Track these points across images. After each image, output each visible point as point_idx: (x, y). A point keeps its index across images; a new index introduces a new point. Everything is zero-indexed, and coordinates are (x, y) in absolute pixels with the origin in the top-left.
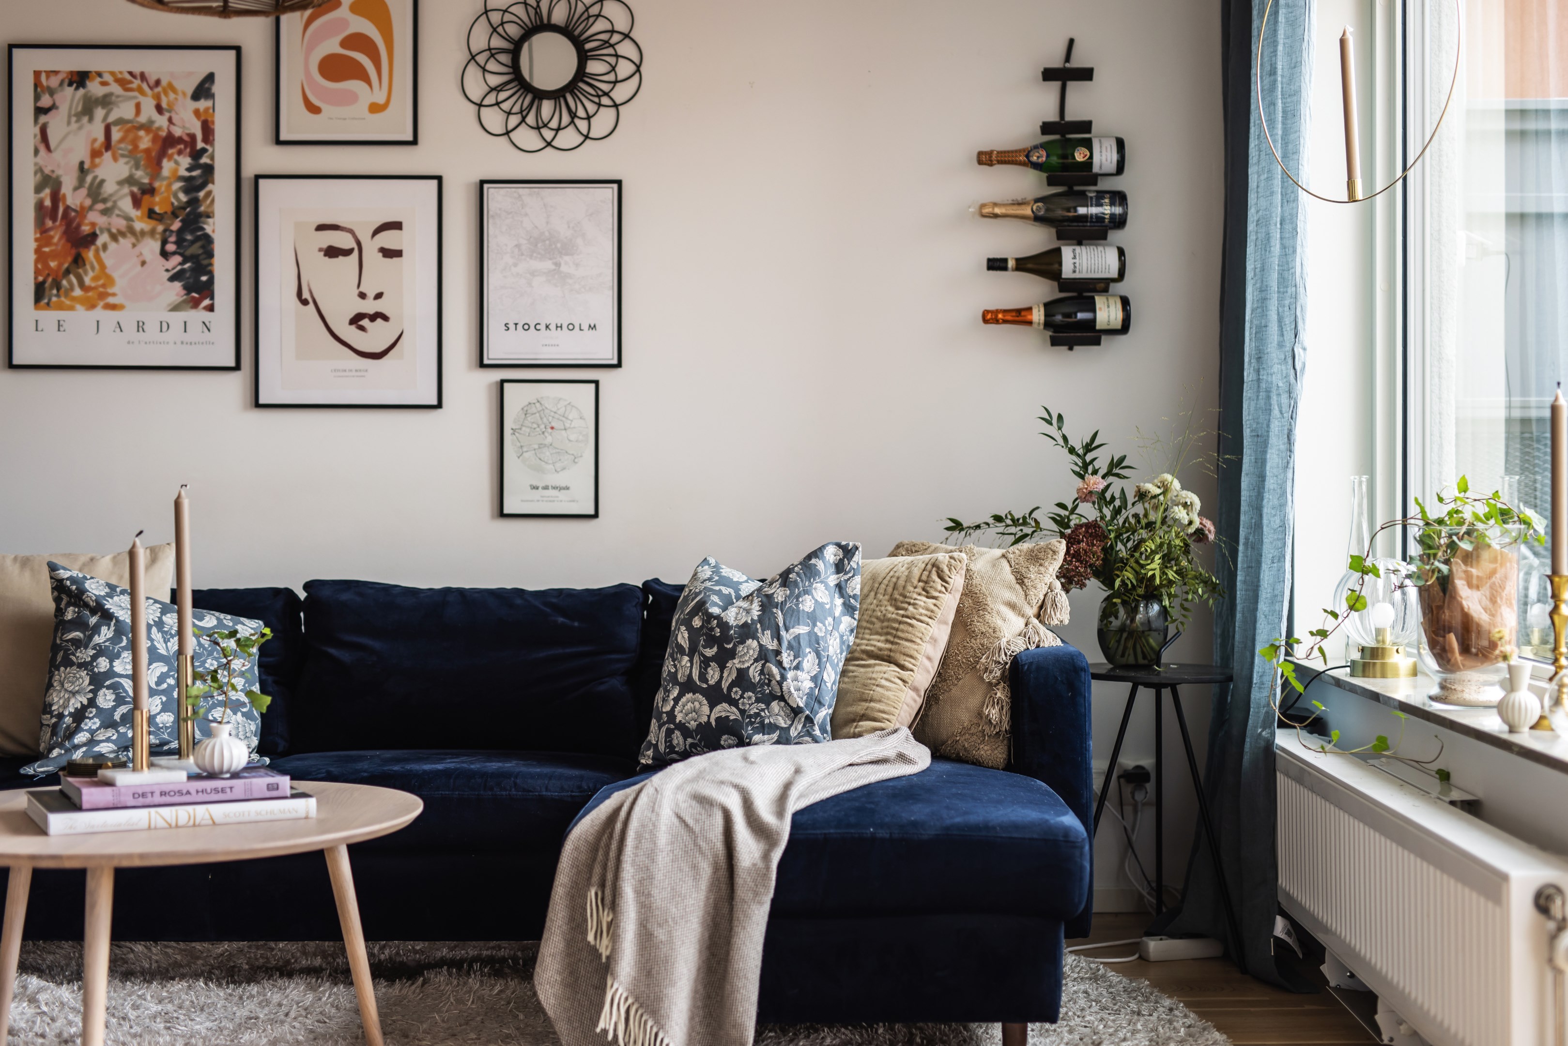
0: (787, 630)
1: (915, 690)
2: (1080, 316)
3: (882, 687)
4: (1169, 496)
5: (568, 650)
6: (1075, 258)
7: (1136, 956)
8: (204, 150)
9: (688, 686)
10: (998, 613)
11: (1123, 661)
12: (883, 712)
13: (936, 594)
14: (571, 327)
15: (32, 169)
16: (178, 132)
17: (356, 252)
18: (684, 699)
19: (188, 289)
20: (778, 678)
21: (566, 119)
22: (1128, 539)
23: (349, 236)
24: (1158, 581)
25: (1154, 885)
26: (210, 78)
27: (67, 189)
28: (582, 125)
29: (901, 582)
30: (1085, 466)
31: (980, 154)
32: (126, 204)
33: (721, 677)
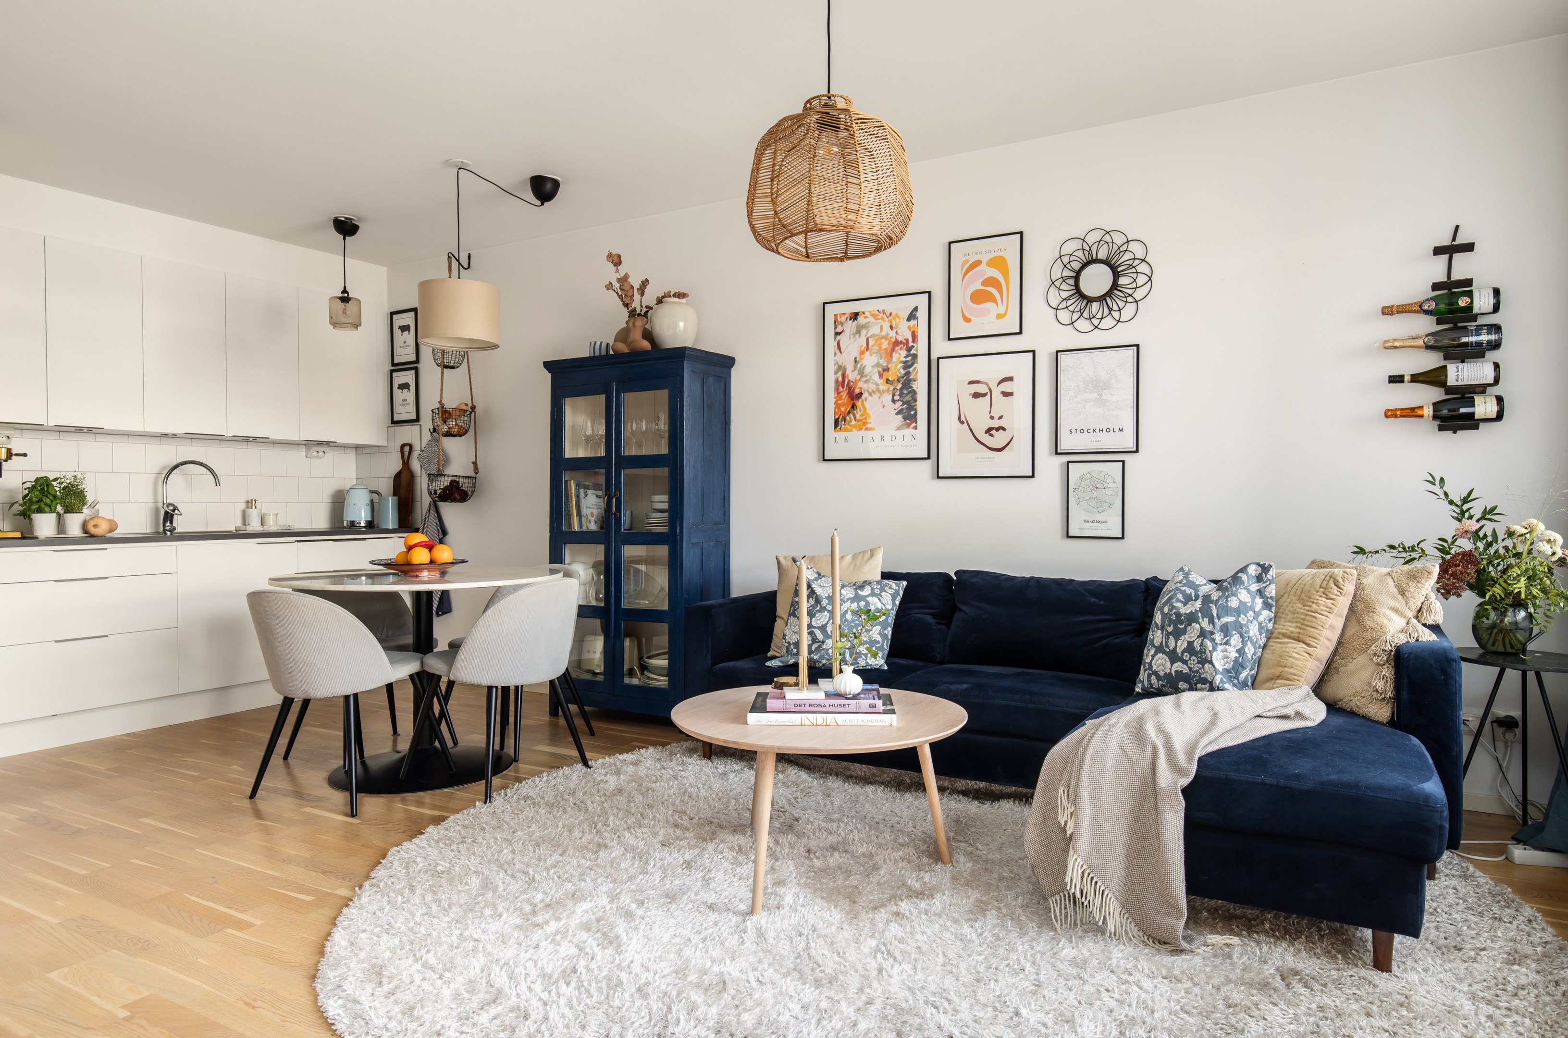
0: (1219, 618)
1: (1318, 660)
2: (1462, 410)
3: (1293, 658)
4: (1534, 534)
5: (1096, 618)
6: (1458, 371)
7: (1504, 857)
8: (913, 347)
9: (1159, 649)
10: (1384, 615)
11: (1494, 649)
12: (1294, 675)
13: (1334, 597)
14: (1108, 430)
15: (833, 363)
16: (900, 338)
17: (989, 395)
18: (1157, 657)
19: (905, 418)
20: (1211, 649)
21: (1106, 312)
22: (1498, 564)
23: (985, 386)
24: (1523, 596)
25: (1520, 799)
26: (916, 309)
27: (849, 372)
28: (1116, 315)
29: (1307, 588)
30: (1463, 513)
31: (1384, 308)
32: (876, 377)
33: (1176, 646)
